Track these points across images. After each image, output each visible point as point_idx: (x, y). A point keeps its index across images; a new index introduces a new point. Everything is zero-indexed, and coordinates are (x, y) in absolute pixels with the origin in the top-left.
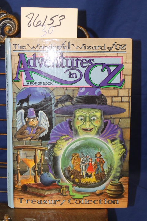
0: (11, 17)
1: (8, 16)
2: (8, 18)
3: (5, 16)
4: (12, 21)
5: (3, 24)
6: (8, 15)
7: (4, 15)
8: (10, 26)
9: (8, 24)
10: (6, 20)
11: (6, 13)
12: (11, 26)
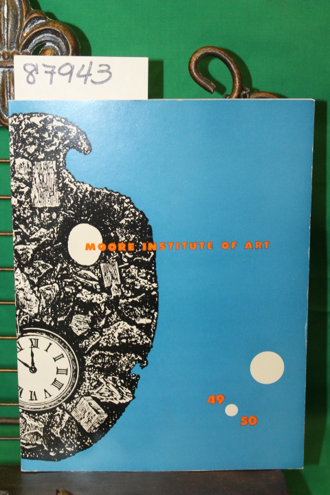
0: (58, 27)
1: (51, 23)
2: (49, 29)
3: (42, 25)
4: (59, 36)
5: (37, 44)
6: (51, 21)
7: (40, 21)
8: (54, 49)
9: (48, 44)
10: (43, 33)
11: (45, 19)
12: (58, 49)
